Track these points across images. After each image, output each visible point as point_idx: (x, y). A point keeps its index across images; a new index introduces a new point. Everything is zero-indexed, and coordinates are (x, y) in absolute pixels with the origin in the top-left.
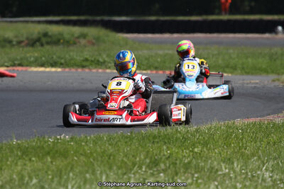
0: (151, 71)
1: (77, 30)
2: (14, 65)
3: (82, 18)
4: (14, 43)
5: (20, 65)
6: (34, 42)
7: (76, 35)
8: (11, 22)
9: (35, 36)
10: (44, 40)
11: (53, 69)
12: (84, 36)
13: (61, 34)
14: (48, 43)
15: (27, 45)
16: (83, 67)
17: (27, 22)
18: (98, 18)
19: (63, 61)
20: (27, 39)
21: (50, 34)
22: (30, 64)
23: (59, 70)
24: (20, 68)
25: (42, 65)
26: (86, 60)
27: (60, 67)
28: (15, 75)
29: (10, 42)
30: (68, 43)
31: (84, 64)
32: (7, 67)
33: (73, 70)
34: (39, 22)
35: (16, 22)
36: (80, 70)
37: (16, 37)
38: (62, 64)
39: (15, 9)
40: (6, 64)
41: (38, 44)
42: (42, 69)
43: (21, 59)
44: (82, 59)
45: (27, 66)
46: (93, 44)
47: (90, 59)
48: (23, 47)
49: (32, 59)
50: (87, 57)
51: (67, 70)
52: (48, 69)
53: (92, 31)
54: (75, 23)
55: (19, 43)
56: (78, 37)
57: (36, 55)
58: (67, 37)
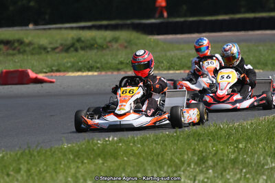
0: (185, 70)
1: (109, 34)
2: (52, 71)
3: (113, 22)
4: (49, 50)
5: (58, 71)
6: (68, 48)
7: (108, 39)
8: (45, 29)
9: (69, 42)
10: (78, 45)
11: (90, 73)
12: (116, 40)
13: (94, 39)
14: (83, 48)
15: (62, 51)
16: (119, 70)
17: (61, 28)
18: (129, 22)
19: (99, 65)
20: (61, 45)
21: (83, 39)
22: (67, 70)
23: (96, 74)
24: (58, 74)
25: (79, 70)
26: (121, 63)
27: (96, 71)
28: (54, 80)
29: (45, 49)
30: (101, 47)
31: (120, 67)
32: (46, 73)
33: (109, 73)
34: (72, 28)
35: (50, 29)
36: (115, 73)
37: (51, 43)
38: (98, 68)
39: (47, 17)
40: (44, 70)
41: (72, 49)
42: (79, 74)
43: (59, 65)
44: (117, 62)
45: (64, 71)
46: (126, 47)
47: (125, 61)
48: (58, 53)
49: (69, 64)
50: (122, 59)
51: (103, 73)
52: (85, 74)
53: (123, 35)
54: (106, 28)
55: (54, 49)
56: (110, 42)
57: (72, 60)
58: (99, 41)
